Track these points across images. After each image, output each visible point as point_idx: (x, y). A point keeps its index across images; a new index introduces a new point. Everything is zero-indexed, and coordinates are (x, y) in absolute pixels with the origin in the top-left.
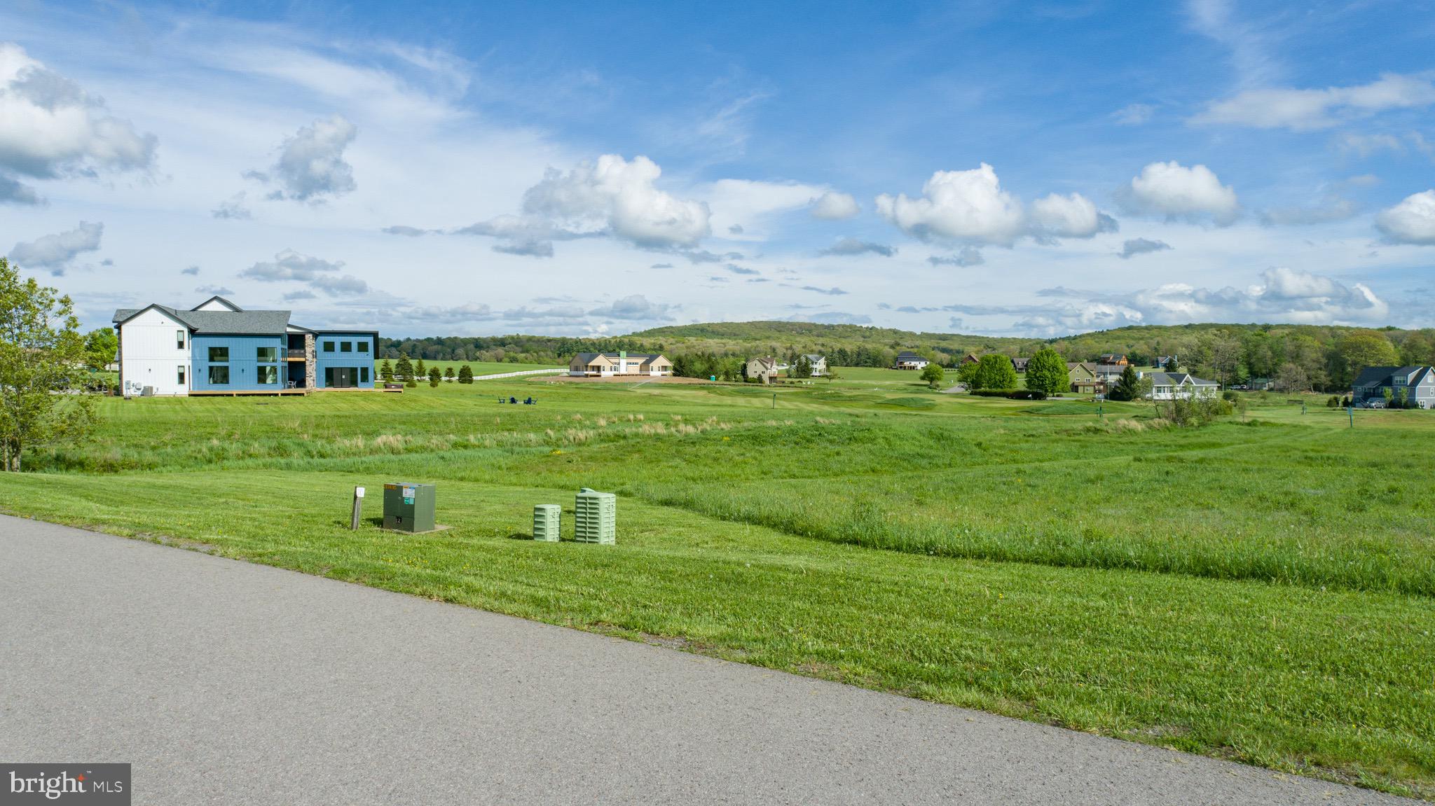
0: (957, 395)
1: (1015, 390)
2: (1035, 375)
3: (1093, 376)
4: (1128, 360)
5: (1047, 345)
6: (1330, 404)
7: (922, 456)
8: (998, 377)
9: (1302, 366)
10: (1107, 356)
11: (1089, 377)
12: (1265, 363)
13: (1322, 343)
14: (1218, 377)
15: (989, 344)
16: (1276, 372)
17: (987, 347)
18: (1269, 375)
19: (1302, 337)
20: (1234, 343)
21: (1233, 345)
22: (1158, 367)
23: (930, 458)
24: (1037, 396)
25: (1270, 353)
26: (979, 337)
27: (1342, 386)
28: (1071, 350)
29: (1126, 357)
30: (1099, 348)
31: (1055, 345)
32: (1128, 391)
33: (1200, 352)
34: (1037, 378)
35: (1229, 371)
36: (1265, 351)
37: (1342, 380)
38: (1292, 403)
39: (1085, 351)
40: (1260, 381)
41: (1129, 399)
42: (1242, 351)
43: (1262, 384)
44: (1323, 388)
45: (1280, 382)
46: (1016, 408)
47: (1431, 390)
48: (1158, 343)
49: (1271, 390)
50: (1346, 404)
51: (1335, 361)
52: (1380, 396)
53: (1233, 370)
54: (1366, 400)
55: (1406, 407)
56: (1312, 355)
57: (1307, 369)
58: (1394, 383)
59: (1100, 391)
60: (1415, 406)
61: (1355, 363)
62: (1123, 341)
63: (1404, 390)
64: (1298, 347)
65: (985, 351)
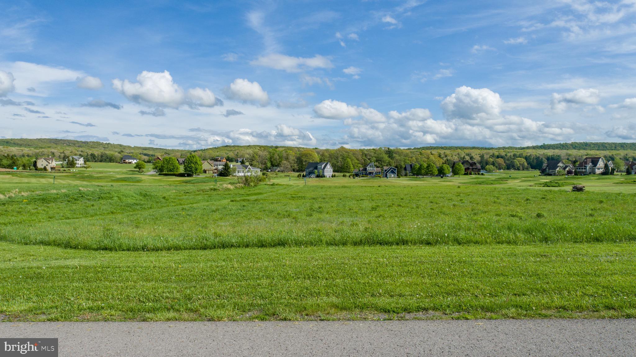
0: (152, 175)
1: (179, 172)
2: (188, 166)
3: (212, 166)
4: (226, 159)
5: (193, 153)
6: (298, 176)
7: (137, 205)
8: (171, 167)
9: (289, 162)
10: (218, 158)
11: (211, 167)
12: (277, 161)
13: (295, 154)
14: (260, 166)
16: (280, 165)
17: (166, 153)
18: (278, 166)
19: (288, 151)
20: (266, 153)
21: (265, 154)
22: (238, 162)
23: (141, 205)
24: (189, 175)
25: (278, 157)
26: (162, 149)
27: (302, 170)
28: (203, 155)
30: (215, 154)
31: (196, 153)
32: (226, 172)
33: (253, 156)
34: (189, 167)
35: (264, 164)
36: (276, 156)
37: (302, 167)
38: (286, 176)
39: (209, 156)
40: (275, 168)
41: (227, 176)
42: (268, 156)
44: (296, 170)
45: (282, 168)
46: (180, 181)
47: (329, 171)
48: (238, 153)
49: (279, 171)
50: (303, 176)
51: (299, 160)
52: (314, 173)
53: (265, 164)
54: (309, 175)
55: (322, 177)
56: (292, 158)
57: (291, 163)
58: (318, 168)
59: (215, 173)
60: (324, 177)
61: (306, 161)
62: (224, 152)
63: (321, 171)
64: (288, 155)
65: (165, 155)
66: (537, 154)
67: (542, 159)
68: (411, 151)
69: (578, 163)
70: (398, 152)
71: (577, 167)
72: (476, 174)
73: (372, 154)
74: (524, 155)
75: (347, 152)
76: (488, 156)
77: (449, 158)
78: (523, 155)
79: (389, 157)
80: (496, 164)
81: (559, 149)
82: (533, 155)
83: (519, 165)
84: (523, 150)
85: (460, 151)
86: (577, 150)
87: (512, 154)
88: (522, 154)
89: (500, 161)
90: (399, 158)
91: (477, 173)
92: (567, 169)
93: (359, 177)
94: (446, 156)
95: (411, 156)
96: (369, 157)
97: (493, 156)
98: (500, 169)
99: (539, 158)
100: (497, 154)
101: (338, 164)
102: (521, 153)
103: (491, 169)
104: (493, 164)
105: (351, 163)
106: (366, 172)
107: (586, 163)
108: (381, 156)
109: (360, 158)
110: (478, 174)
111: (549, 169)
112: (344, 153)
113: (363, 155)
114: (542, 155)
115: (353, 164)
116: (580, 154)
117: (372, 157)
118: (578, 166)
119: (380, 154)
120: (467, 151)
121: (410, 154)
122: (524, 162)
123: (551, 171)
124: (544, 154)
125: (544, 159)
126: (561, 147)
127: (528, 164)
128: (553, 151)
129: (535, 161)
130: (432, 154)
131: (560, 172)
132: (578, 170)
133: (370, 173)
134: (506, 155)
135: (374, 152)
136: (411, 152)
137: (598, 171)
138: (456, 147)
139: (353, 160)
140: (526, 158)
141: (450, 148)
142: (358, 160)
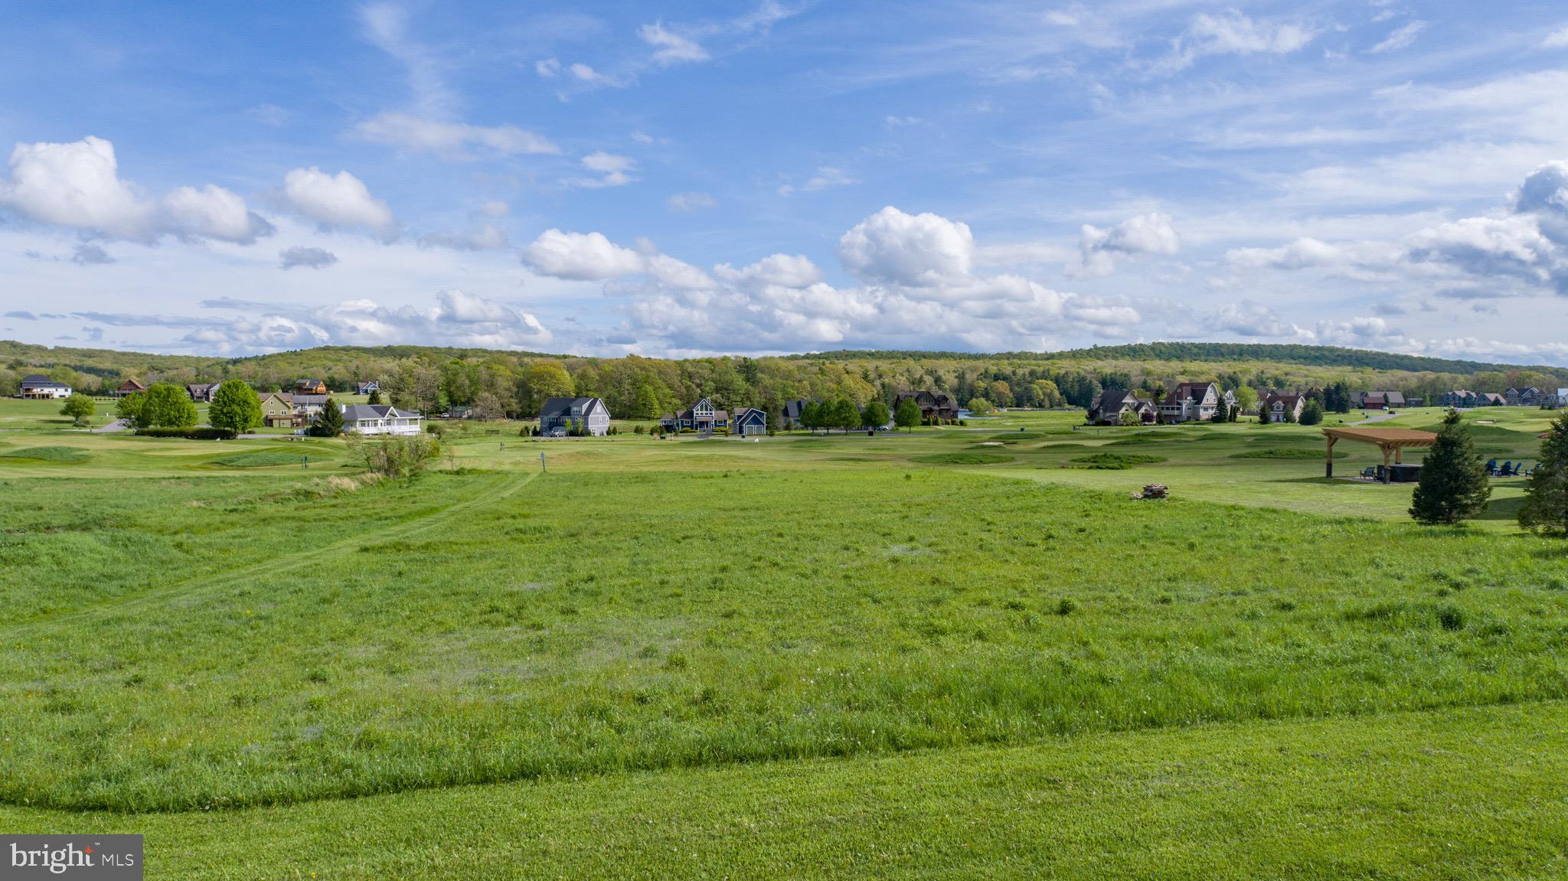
0: (115, 436)
1: (196, 427)
2: (222, 411)
3: (289, 408)
4: (326, 385)
5: (230, 367)
6: (522, 434)
8: (173, 413)
9: (496, 394)
10: (303, 381)
11: (286, 410)
12: (464, 392)
13: (512, 372)
14: (420, 405)
15: (155, 365)
16: (474, 401)
17: (153, 368)
18: (469, 402)
19: (495, 367)
20: (434, 371)
21: (431, 373)
22: (358, 393)
24: (226, 436)
25: (467, 382)
26: (140, 355)
27: (530, 413)
28: (260, 374)
29: (324, 382)
30: (293, 372)
31: (240, 367)
32: (330, 425)
33: (402, 380)
34: (225, 415)
35: (431, 400)
36: (463, 380)
37: (530, 407)
38: (490, 432)
39: (277, 375)
40: (459, 408)
41: (331, 434)
42: (442, 380)
43: (462, 411)
44: (515, 414)
45: (478, 410)
46: (201, 457)
47: (599, 419)
48: (357, 367)
49: (470, 418)
50: (536, 433)
51: (523, 389)
52: (562, 425)
53: (434, 398)
54: (550, 429)
55: (582, 435)
56: (504, 383)
57: (501, 397)
58: (572, 413)
59: (298, 425)
60: (588, 434)
61: (539, 392)
62: (319, 363)
63: (580, 420)
64: (493, 376)
65: (150, 374)
66: (1080, 371)
67: (1091, 382)
68: (801, 363)
69: (1165, 396)
70: (768, 368)
71: (1163, 404)
72: (948, 424)
73: (706, 373)
74: (1054, 372)
75: (643, 369)
76: (975, 376)
77: (887, 381)
78: (1051, 372)
79: (747, 380)
80: (993, 395)
81: (1128, 357)
82: (1072, 373)
83: (1042, 397)
84: (1050, 361)
85: (911, 362)
86: (1163, 362)
87: (1027, 371)
88: (1048, 370)
89: (1002, 386)
90: (771, 381)
91: (950, 421)
92: (1142, 411)
93: (676, 435)
94: (880, 376)
95: (799, 377)
96: (698, 381)
97: (985, 375)
98: (1002, 406)
99: (1084, 379)
100: (993, 370)
101: (623, 398)
102: (1047, 367)
103: (982, 408)
104: (986, 395)
105: (653, 396)
106: (692, 422)
107: (1180, 396)
108: (728, 377)
109: (677, 384)
110: (953, 423)
111: (1105, 411)
112: (637, 370)
113: (682, 375)
114: (1091, 373)
115: (658, 399)
116: (1170, 371)
117: (707, 381)
118: (1165, 404)
119: (726, 373)
120: (928, 363)
121: (796, 373)
122: (1052, 390)
123: (1108, 414)
124: (1095, 370)
125: (1095, 382)
126: (1131, 354)
127: (1061, 394)
128: (1114, 362)
129: (1077, 387)
130: (848, 373)
131: (1127, 416)
132: (1165, 412)
133: (702, 424)
134: (1014, 373)
135: (711, 369)
136: (799, 368)
137: (1204, 415)
138: (902, 353)
139: (660, 388)
140: (1057, 380)
141: (890, 356)
142: (671, 387)
